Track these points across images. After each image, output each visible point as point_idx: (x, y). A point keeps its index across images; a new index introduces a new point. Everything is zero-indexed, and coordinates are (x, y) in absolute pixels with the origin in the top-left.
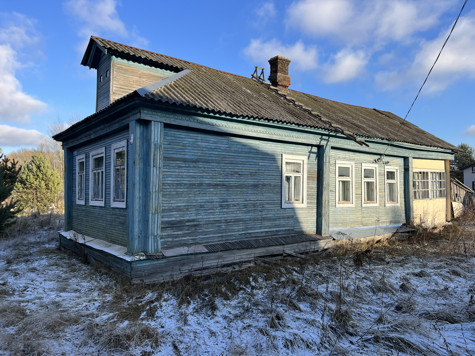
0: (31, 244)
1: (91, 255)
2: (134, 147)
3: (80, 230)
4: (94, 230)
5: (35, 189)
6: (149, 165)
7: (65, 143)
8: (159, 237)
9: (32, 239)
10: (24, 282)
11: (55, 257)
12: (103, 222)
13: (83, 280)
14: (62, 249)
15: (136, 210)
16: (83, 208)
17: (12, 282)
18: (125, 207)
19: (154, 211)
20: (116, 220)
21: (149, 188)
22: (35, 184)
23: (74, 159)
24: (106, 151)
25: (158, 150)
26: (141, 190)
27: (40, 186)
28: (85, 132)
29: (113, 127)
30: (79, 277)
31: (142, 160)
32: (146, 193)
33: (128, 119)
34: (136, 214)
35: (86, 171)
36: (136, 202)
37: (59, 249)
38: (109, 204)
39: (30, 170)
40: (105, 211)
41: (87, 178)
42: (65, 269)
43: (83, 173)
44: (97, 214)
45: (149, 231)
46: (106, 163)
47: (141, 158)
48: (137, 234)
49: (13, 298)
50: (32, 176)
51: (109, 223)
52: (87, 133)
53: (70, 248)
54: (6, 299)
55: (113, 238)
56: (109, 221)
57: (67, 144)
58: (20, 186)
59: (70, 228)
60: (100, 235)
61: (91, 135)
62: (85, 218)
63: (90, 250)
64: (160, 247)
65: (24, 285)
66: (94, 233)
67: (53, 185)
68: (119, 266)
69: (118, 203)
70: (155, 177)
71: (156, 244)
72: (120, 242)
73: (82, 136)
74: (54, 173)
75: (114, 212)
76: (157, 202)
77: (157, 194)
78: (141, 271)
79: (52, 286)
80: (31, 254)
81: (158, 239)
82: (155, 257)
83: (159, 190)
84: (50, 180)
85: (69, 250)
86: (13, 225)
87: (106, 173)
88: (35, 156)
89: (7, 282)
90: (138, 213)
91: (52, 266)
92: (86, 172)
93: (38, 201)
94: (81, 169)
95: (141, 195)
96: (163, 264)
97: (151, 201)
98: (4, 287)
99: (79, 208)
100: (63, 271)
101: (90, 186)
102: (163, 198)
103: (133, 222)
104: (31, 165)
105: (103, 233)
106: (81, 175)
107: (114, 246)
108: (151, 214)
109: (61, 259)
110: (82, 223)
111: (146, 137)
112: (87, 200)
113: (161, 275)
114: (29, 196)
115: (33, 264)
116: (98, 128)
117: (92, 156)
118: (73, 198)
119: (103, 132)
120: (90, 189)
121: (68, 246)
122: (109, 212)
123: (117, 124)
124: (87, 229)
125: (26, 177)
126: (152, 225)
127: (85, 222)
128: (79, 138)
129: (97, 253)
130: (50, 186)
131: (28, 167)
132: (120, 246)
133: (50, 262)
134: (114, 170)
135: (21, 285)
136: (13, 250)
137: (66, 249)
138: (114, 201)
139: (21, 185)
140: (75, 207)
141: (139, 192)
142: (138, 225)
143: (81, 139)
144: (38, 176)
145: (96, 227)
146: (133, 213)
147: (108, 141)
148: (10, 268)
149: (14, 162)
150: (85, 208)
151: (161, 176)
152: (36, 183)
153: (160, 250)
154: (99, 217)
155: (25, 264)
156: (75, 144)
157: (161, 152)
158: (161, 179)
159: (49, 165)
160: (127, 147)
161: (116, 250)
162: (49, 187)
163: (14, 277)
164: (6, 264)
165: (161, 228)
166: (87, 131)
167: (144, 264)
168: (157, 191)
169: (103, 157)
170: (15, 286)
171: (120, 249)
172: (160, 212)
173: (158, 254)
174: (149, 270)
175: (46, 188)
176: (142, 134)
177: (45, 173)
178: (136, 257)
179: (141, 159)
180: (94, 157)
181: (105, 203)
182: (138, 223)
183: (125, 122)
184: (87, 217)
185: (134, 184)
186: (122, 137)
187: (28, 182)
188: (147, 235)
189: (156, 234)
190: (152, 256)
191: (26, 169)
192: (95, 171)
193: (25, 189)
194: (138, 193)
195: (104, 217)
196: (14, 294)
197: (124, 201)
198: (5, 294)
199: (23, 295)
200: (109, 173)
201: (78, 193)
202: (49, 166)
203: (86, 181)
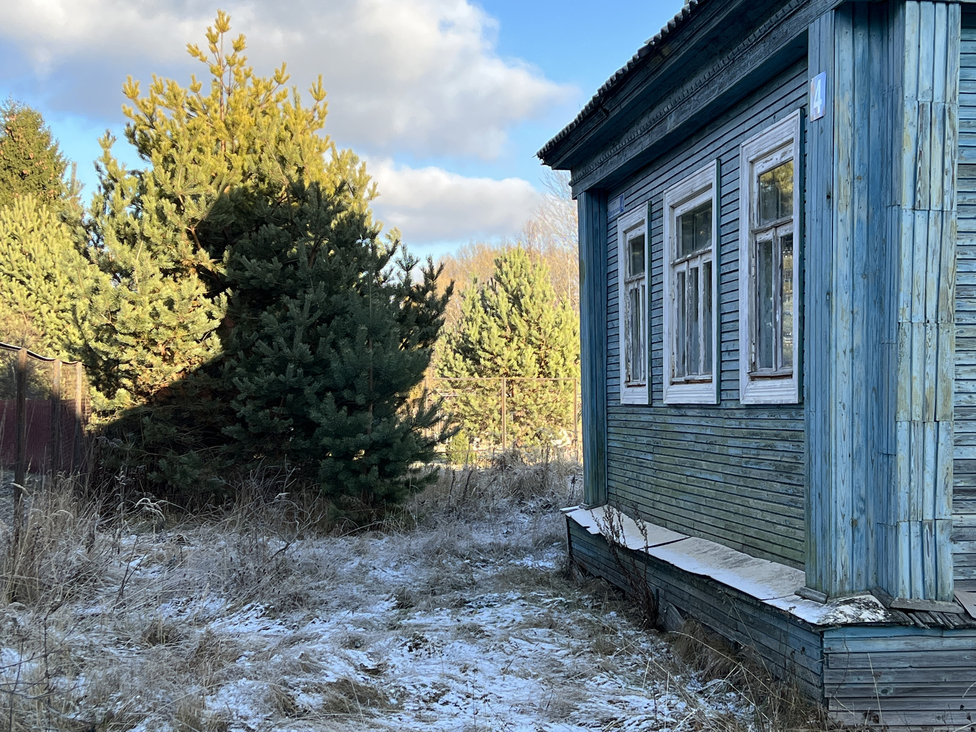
0: (481, 551)
1: (669, 597)
2: (830, 127)
3: (635, 505)
4: (682, 504)
5: (506, 374)
6: (895, 204)
7: (580, 173)
8: (946, 533)
9: (484, 537)
10: (438, 668)
11: (549, 597)
12: (712, 467)
13: (634, 687)
14: (576, 571)
15: (840, 407)
16: (643, 418)
17: (401, 667)
18: (794, 399)
19: (917, 411)
20: (764, 455)
21: (894, 308)
22: (506, 358)
23: (612, 232)
24: (720, 177)
25: (936, 133)
26: (859, 318)
27: (520, 365)
28: (643, 115)
29: (746, 65)
30: (622, 673)
31: (863, 183)
32: (880, 331)
33: (802, 14)
34: (841, 422)
35: (650, 269)
36: (840, 369)
37: (565, 574)
38: (734, 395)
39: (490, 309)
40: (718, 423)
41: (655, 297)
42: (575, 643)
43: (642, 283)
44: (692, 437)
45: (897, 498)
46: (720, 227)
47: (857, 173)
48: (847, 510)
49: (396, 719)
50: (495, 331)
51: (736, 471)
52: (654, 114)
53: (601, 573)
54: (374, 720)
55: (752, 532)
56: (733, 461)
57: (585, 175)
58: (462, 364)
59: (602, 498)
60: (705, 519)
61: (663, 118)
62: (649, 457)
63: (666, 578)
64: (949, 576)
65: (436, 679)
66: (683, 513)
67: (562, 361)
68: (773, 644)
69: (769, 383)
70: (920, 255)
71: (929, 561)
72: (777, 550)
73: (637, 130)
74: (564, 318)
75: (752, 424)
76: (931, 369)
77: (932, 334)
78: (864, 672)
79: (523, 696)
80: (474, 584)
81: (942, 537)
82: (929, 619)
83: (943, 314)
84: (552, 341)
85: (600, 577)
86: (429, 487)
87: (720, 265)
88: (506, 261)
89: (385, 665)
90: (849, 422)
91: (536, 626)
92: (651, 277)
93: (516, 419)
94: (636, 266)
95: (858, 339)
96: (967, 655)
97: (905, 364)
98: (374, 682)
99: (629, 417)
100: (569, 646)
101: (665, 328)
102: (962, 355)
103: (827, 457)
104: (494, 290)
105: (714, 512)
106: (637, 290)
107: (753, 564)
108: (905, 425)
109: (568, 606)
110: (641, 477)
111: (882, 80)
112: (654, 387)
113: (955, 703)
114: (490, 401)
115: (477, 616)
116: (690, 85)
117: (673, 207)
118: (610, 382)
119: (708, 96)
120: (665, 337)
121: (596, 563)
122: (734, 423)
123: (761, 49)
124: (658, 497)
125: (480, 333)
126: (910, 472)
127: (649, 472)
128: (625, 141)
129: (691, 591)
130: (552, 364)
131: (483, 298)
132: (777, 566)
133: (532, 612)
134: (750, 250)
135: (425, 680)
136: (422, 566)
137: (590, 574)
138: (753, 378)
139: (464, 360)
140: (617, 417)
141: (849, 326)
142: (849, 473)
143: (632, 142)
144: (514, 328)
145: (689, 488)
146: (826, 418)
147: (727, 132)
148: (404, 622)
149: (432, 269)
150: (650, 418)
151: (950, 254)
152: (510, 353)
153: (950, 589)
154: (699, 447)
155: (452, 613)
156: (615, 167)
157: (948, 142)
158: (951, 265)
159: (550, 289)
160: (803, 142)
161: (762, 580)
162: (548, 368)
163: (411, 650)
164: (393, 608)
165: (954, 491)
166: (652, 108)
167: (880, 645)
168: (932, 321)
169: (709, 204)
170: (406, 679)
171: (779, 575)
172: (945, 417)
173: (942, 606)
174: (901, 672)
175: (540, 373)
176: (864, 68)
177: (536, 317)
178: (842, 608)
179: (859, 178)
180: (679, 211)
181: (720, 391)
182: (848, 461)
183: (791, 30)
184: (656, 450)
185: (829, 294)
186: (782, 103)
187: (484, 350)
188: (888, 517)
189: (929, 516)
190: (913, 611)
191: (479, 305)
192: (683, 267)
193: (476, 375)
194: (846, 333)
195: (717, 449)
196: (402, 708)
197: (790, 376)
198: (374, 705)
199: (429, 713)
200: (732, 267)
201: (627, 361)
202: (547, 293)
203: (650, 310)
